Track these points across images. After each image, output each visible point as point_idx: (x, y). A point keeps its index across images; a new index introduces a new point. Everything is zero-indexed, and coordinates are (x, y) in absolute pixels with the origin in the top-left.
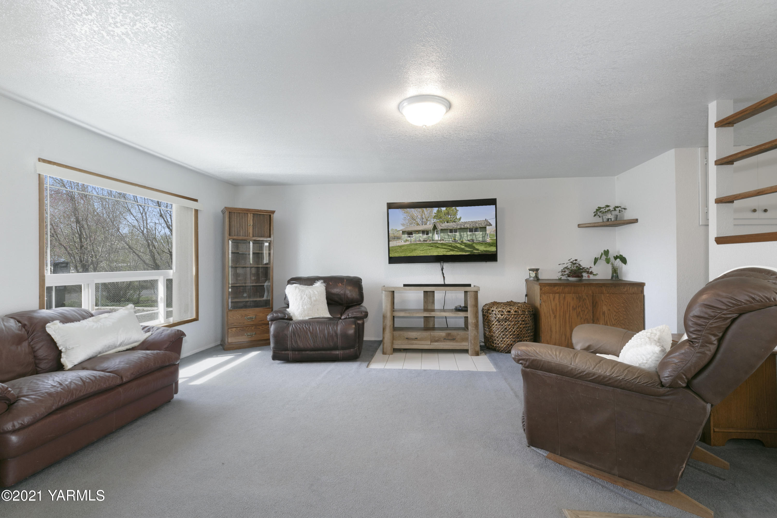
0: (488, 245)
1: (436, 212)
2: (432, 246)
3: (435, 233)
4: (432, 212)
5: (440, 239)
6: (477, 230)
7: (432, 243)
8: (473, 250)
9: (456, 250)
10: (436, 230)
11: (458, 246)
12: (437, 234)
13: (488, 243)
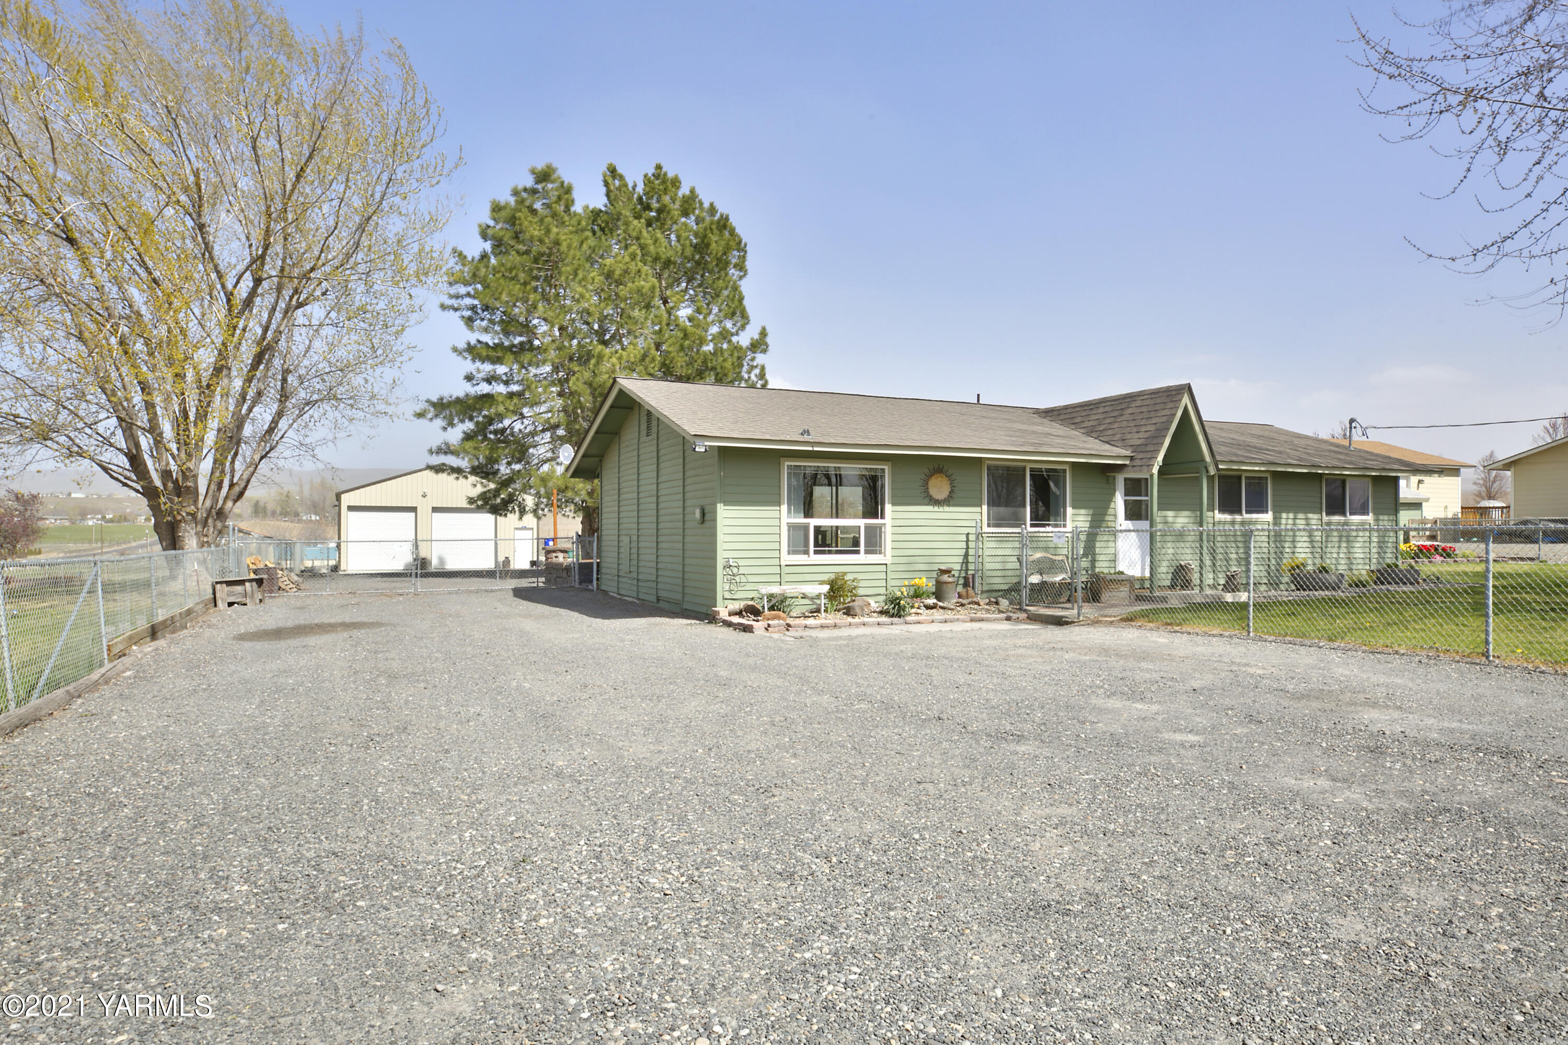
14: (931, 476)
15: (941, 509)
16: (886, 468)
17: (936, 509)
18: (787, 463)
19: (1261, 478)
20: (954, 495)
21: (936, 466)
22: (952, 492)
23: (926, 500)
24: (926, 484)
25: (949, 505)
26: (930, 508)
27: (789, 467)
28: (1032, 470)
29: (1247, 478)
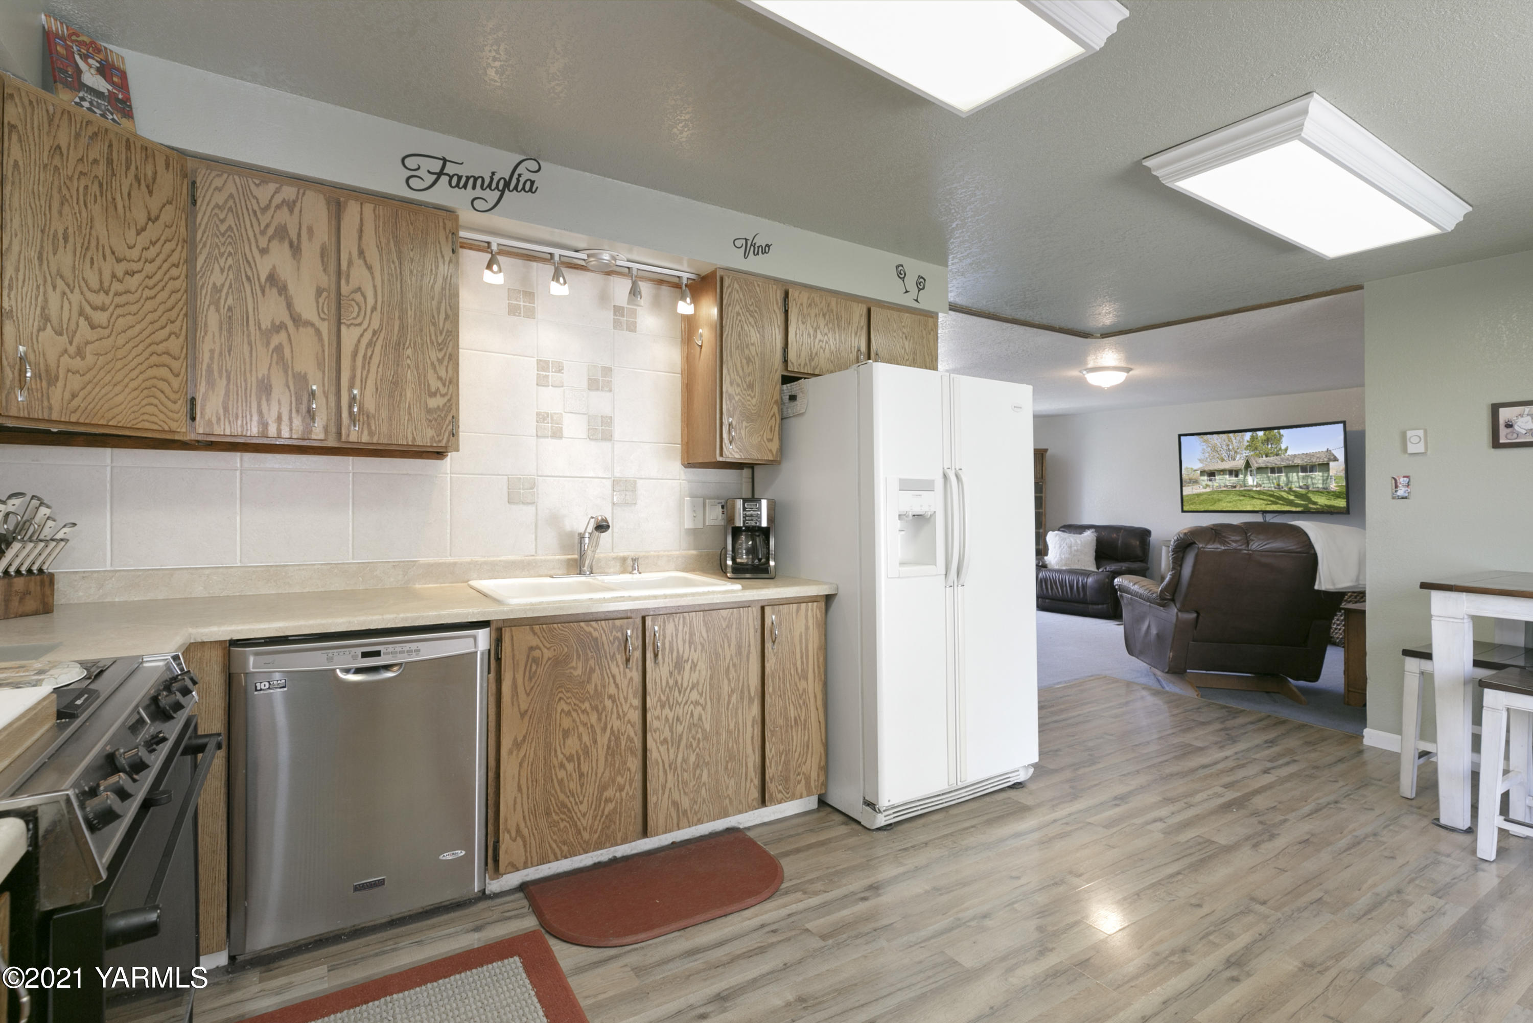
0: (1333, 495)
1: (1249, 439)
2: (1244, 496)
3: (1249, 473)
4: (1243, 440)
5: (1255, 484)
6: (1314, 469)
7: (1245, 490)
8: (1307, 505)
9: (1281, 502)
10: (1249, 469)
11: (1285, 496)
12: (1251, 475)
13: (1333, 492)
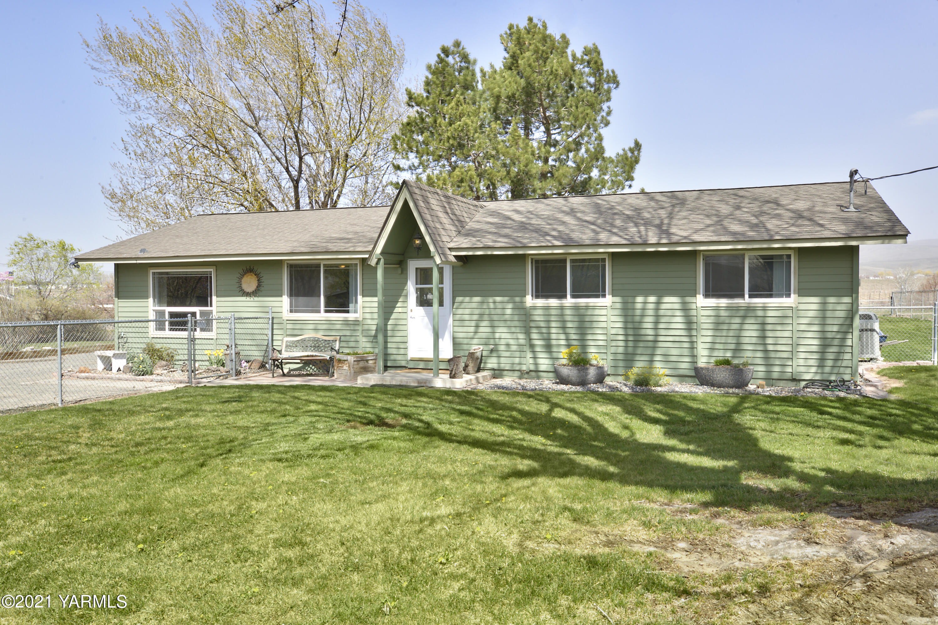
14: (243, 276)
15: (252, 299)
16: (212, 270)
17: (248, 299)
18: (151, 271)
19: (597, 260)
20: (262, 288)
21: (248, 267)
22: (259, 286)
23: (241, 293)
24: (240, 283)
25: (255, 296)
26: (244, 299)
27: (154, 274)
28: (325, 265)
29: (572, 261)
